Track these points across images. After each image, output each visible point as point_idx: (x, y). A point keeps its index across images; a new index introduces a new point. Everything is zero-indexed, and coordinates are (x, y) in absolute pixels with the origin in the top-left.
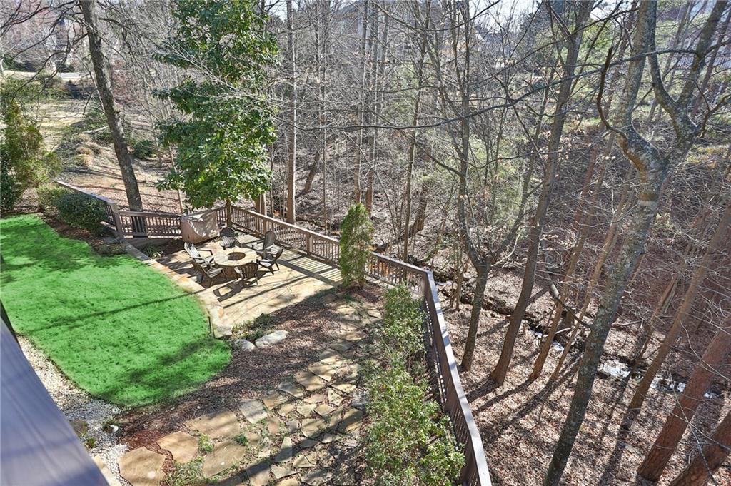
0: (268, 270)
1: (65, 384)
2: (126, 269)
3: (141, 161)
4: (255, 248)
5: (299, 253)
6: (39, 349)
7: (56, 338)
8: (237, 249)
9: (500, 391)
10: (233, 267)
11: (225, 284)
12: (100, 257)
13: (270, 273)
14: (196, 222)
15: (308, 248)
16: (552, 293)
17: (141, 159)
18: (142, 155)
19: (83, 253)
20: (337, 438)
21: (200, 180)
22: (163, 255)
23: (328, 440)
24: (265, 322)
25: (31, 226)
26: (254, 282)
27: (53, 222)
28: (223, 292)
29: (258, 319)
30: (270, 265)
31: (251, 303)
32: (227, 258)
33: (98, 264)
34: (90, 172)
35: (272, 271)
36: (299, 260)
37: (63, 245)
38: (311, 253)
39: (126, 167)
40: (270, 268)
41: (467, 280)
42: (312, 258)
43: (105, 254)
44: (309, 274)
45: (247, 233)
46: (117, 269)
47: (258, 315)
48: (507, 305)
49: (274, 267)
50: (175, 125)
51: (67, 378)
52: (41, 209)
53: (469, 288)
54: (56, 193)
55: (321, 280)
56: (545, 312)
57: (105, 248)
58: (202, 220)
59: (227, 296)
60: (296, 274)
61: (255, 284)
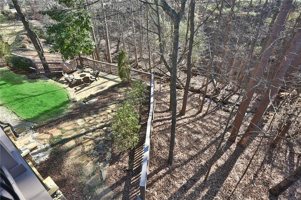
0: (95, 80)
1: (18, 118)
2: (40, 83)
3: (50, 45)
4: (90, 72)
5: (108, 73)
6: (9, 109)
7: (15, 106)
8: (84, 73)
9: (183, 117)
10: (80, 79)
11: (79, 86)
12: (30, 80)
13: (96, 81)
14: (67, 65)
15: (111, 71)
16: (213, 83)
17: (50, 44)
18: (50, 42)
19: (24, 79)
20: (108, 128)
21: (65, 47)
22: (56, 78)
23: (105, 128)
24: (92, 97)
25: (4, 71)
26: (89, 84)
27: (12, 69)
28: (78, 89)
29: (89, 97)
30: (95, 78)
31: (88, 91)
32: (79, 76)
33: (30, 82)
34: (28, 50)
35: (96, 80)
36: (107, 75)
37: (16, 77)
38: (112, 73)
39: (36, 45)
40: (95, 79)
41: (180, 80)
42: (112, 74)
43: (32, 79)
44: (110, 80)
45: (89, 68)
46: (37, 83)
47: (89, 95)
48: (195, 88)
49: (97, 78)
50: (52, 26)
51: (19, 117)
52: (8, 65)
53: (180, 83)
54: (11, 57)
55: (115, 81)
56: (209, 90)
57: (32, 77)
58: (69, 63)
59: (79, 90)
60: (106, 80)
61: (90, 85)
